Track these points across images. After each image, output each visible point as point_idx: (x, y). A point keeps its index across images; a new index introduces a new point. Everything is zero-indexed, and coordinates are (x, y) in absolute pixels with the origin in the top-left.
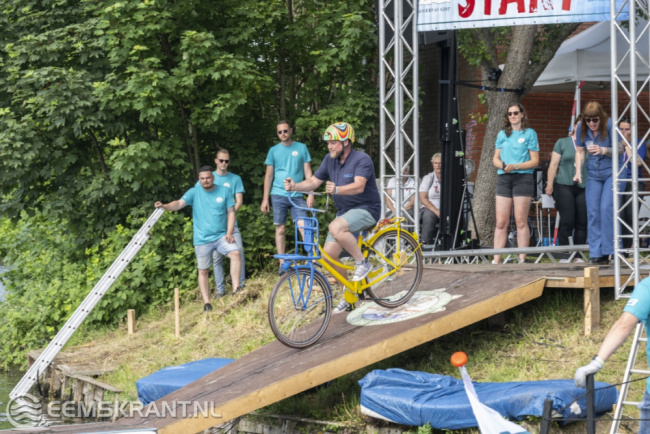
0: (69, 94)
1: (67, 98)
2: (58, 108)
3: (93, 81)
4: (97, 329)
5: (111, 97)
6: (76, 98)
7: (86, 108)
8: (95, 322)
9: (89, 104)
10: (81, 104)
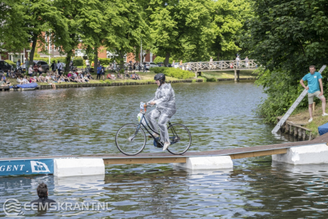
0: (292, 25)
1: (291, 27)
2: (287, 31)
3: (299, 21)
4: (302, 109)
5: (306, 26)
6: (294, 27)
7: (297, 30)
8: (301, 106)
9: (298, 29)
10: (296, 29)
